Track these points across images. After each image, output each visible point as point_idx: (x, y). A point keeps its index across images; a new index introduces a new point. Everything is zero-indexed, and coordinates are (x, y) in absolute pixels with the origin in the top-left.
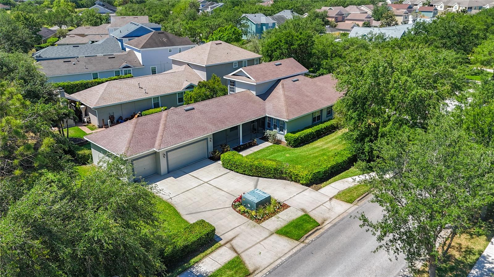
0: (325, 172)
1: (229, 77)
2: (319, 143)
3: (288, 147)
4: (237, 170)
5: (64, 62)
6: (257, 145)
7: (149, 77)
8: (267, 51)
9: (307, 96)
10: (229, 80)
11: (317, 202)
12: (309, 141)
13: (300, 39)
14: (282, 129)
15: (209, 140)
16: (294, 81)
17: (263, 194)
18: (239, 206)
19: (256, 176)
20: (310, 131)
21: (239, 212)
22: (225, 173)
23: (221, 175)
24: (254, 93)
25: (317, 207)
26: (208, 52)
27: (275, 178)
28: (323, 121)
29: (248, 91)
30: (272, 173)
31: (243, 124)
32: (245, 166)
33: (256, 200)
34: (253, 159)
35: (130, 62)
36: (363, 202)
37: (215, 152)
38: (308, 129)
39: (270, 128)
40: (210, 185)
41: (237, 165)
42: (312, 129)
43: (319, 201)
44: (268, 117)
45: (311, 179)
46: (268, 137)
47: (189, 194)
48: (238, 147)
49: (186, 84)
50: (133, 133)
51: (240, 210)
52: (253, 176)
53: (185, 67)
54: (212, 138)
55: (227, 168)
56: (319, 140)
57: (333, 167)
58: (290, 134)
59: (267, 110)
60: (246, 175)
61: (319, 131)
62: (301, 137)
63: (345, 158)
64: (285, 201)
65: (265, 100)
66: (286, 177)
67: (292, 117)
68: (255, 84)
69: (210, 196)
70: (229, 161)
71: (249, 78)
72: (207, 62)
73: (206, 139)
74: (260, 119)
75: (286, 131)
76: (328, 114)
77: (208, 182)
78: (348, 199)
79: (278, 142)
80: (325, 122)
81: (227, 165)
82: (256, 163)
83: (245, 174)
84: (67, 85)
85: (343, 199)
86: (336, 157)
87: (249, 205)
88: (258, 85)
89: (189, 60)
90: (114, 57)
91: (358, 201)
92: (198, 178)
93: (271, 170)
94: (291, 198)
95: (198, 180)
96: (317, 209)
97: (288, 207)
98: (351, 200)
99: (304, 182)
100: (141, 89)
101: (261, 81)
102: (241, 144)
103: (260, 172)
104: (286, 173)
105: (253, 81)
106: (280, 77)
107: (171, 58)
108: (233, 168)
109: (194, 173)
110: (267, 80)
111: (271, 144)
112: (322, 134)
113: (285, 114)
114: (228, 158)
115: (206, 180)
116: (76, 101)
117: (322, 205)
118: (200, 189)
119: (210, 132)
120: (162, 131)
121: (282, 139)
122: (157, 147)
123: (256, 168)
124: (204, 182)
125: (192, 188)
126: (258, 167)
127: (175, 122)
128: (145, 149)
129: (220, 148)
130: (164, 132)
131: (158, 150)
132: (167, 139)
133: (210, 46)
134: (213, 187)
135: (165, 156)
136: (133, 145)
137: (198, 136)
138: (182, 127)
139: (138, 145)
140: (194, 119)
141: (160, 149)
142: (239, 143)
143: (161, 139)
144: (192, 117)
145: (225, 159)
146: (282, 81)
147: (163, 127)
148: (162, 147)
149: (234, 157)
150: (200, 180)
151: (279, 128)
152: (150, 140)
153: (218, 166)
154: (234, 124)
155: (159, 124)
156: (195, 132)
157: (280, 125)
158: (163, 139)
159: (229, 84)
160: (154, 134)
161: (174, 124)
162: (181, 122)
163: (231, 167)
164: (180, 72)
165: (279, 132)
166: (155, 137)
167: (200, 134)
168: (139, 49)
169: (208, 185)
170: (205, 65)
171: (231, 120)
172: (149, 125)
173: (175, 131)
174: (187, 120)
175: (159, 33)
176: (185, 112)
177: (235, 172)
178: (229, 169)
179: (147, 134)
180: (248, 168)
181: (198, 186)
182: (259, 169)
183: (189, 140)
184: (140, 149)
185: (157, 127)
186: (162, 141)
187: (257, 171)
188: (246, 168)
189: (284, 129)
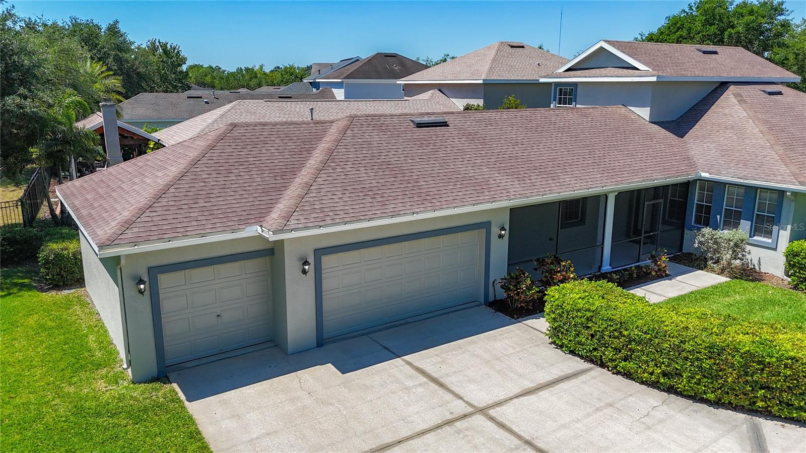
1: (558, 75)
4: (630, 365)
5: (188, 97)
6: (668, 277)
10: (557, 84)
14: (763, 228)
15: (495, 231)
16: (770, 94)
19: (735, 409)
22: (570, 371)
23: (549, 378)
24: (644, 113)
26: (491, 59)
29: (622, 111)
31: (621, 196)
32: (678, 349)
37: (515, 281)
39: (706, 224)
40: (501, 431)
41: (631, 341)
44: (704, 184)
46: (706, 253)
52: (717, 404)
53: (431, 93)
54: (507, 227)
55: (575, 354)
59: (700, 162)
65: (682, 137)
68: (654, 79)
70: (589, 319)
72: (487, 75)
73: (484, 225)
75: (784, 236)
77: (492, 412)
79: (749, 274)
81: (578, 335)
83: (671, 390)
89: (442, 78)
92: (441, 385)
95: (441, 391)
101: (671, 74)
102: (606, 268)
105: (642, 74)
106: (725, 77)
107: (401, 81)
108: (609, 353)
109: (426, 358)
110: (689, 75)
111: (723, 279)
113: (784, 167)
114: (581, 304)
115: (481, 398)
116: (149, 140)
119: (502, 199)
120: (313, 171)
121: (760, 264)
122: (271, 222)
123: (746, 366)
124: (470, 410)
125: (410, 433)
126: (759, 363)
127: (371, 152)
128: (218, 225)
129: (536, 269)
130: (319, 176)
131: (273, 234)
132: (324, 198)
133: (496, 48)
134: (516, 442)
135: (307, 267)
136: (173, 203)
137: (455, 205)
138: (395, 169)
139: (194, 206)
140: (444, 152)
141: (281, 231)
142: (600, 267)
143: (299, 196)
144: (436, 144)
145: (569, 308)
146: (732, 88)
147: (320, 158)
148: (293, 223)
149: (613, 304)
150: (449, 396)
151: (750, 222)
152: (255, 195)
153: (528, 337)
154: (592, 186)
155: (309, 151)
156: (445, 192)
157: (756, 212)
158: (312, 195)
159: (555, 100)
160: (279, 178)
161: (367, 155)
162: (395, 153)
163: (595, 349)
164: (418, 101)
165: (750, 237)
166: (280, 190)
167: (464, 200)
168: (340, 80)
169: (490, 425)
170: (483, 80)
171: (578, 172)
172: (270, 148)
173: (366, 178)
174: (419, 151)
175: (385, 56)
176: (414, 129)
177: (618, 373)
178: (581, 357)
179: (252, 173)
180: (698, 359)
181: (439, 427)
182: (762, 370)
183: (417, 213)
184: (194, 223)
185: (299, 159)
186: (301, 204)
187: (747, 382)
188: (686, 359)
189: (779, 225)
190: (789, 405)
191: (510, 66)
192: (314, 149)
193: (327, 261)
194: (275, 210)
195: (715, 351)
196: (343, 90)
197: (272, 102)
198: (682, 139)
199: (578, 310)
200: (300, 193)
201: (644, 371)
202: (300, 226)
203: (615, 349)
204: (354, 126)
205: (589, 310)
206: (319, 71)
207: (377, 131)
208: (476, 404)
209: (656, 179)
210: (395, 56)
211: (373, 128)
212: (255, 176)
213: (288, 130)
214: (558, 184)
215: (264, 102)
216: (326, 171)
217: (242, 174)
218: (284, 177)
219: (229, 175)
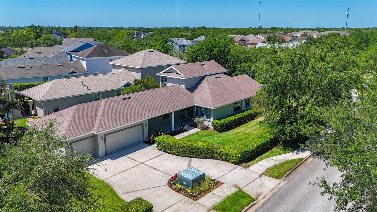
0: (252, 152)
1: (161, 74)
2: (242, 129)
3: (214, 132)
4: (171, 151)
5: (19, 68)
6: (187, 130)
7: (91, 77)
8: (192, 57)
9: (229, 90)
10: (161, 76)
11: (249, 178)
12: (232, 127)
13: (219, 46)
14: (208, 117)
15: (144, 125)
16: (217, 78)
17: (198, 172)
18: (175, 184)
19: (189, 157)
20: (233, 118)
21: (175, 189)
22: (160, 154)
23: (156, 156)
24: (183, 86)
25: (249, 184)
26: (143, 58)
27: (206, 158)
28: (242, 111)
29: (178, 86)
30: (204, 154)
31: (175, 112)
32: (178, 147)
33: (191, 177)
34: (186, 141)
35: (76, 69)
36: (290, 177)
37: (150, 136)
38: (231, 117)
39: (198, 116)
40: (146, 166)
41: (171, 147)
42: (235, 117)
43: (251, 178)
44: (196, 106)
45: (240, 158)
46: (197, 124)
47: (125, 174)
48: (170, 132)
49: (124, 83)
50: (73, 117)
51: (176, 188)
52: (186, 157)
53: (123, 70)
54: (147, 124)
55: (161, 151)
56: (240, 126)
57: (258, 147)
58: (216, 121)
59: (195, 100)
60: (180, 156)
61: (240, 118)
62: (226, 123)
63: (268, 140)
64: (218, 178)
65: (193, 93)
66: (217, 156)
67: (218, 106)
68: (184, 79)
69: (146, 175)
70: (163, 143)
71: (179, 74)
72: (142, 65)
73: (142, 124)
74: (189, 108)
75: (212, 119)
76: (246, 105)
77: (144, 163)
78: (276, 175)
79: (206, 128)
80: (244, 111)
81: (162, 147)
82: (189, 144)
83: (178, 155)
84: (19, 86)
85: (272, 176)
86: (260, 139)
87: (185, 183)
88: (186, 80)
89: (126, 64)
90: (63, 65)
91: (286, 177)
92: (134, 160)
93: (203, 150)
94: (223, 175)
95: (134, 161)
96: (249, 185)
97: (222, 184)
98: (279, 176)
99: (234, 160)
100: (84, 86)
101: (189, 76)
102: (173, 130)
103: (193, 152)
104: (217, 153)
105: (182, 77)
106: (205, 74)
107: (111, 63)
108: (168, 150)
109: (131, 155)
110: (194, 76)
111: (200, 130)
112: (243, 122)
113: (211, 103)
114: (162, 140)
115: (142, 161)
116: (24, 96)
117: (253, 181)
118: (136, 169)
119: (146, 118)
120: (101, 116)
121: (209, 126)
122: (95, 130)
123: (189, 149)
124: (140, 163)
125: (129, 168)
126: (191, 148)
127: (113, 109)
128: (84, 132)
129: (155, 133)
131: (95, 133)
132: (105, 123)
133: (144, 53)
134: (148, 167)
135: (103, 139)
136: (73, 128)
137: (134, 121)
139: (77, 128)
140: (131, 106)
141: (98, 132)
143: (100, 123)
144: (129, 104)
145: (159, 141)
146: (206, 77)
147: (101, 112)
148: (100, 130)
149: (168, 140)
150: (136, 162)
151: (206, 116)
152: (89, 124)
153: (153, 148)
154: (167, 111)
156: (132, 118)
157: (207, 113)
158: (102, 123)
159: (161, 81)
160: (93, 119)
162: (119, 108)
163: (165, 149)
164: (118, 73)
165: (206, 119)
166: (94, 122)
168: (84, 58)
169: (144, 165)
170: (140, 67)
173: (113, 117)
174: (125, 107)
175: (101, 46)
176: (123, 100)
177: (169, 153)
178: (163, 151)
179: (87, 118)
180: (182, 149)
181: (134, 167)
182: (191, 149)
183: (126, 124)
184: (79, 132)
185: (96, 113)
186: (101, 125)
187: (189, 152)
188: (180, 149)
189: (211, 117)
190: (196, 155)
191: (149, 60)
193: (107, 137)
194: (95, 127)
195: (184, 147)
199: (161, 142)
201: (174, 152)
202: (102, 130)
203: (168, 149)
204: (108, 102)
205: (163, 142)
207: (114, 102)
208: (141, 162)
212: (88, 119)
216: (104, 116)
217: (85, 119)
219: (82, 119)
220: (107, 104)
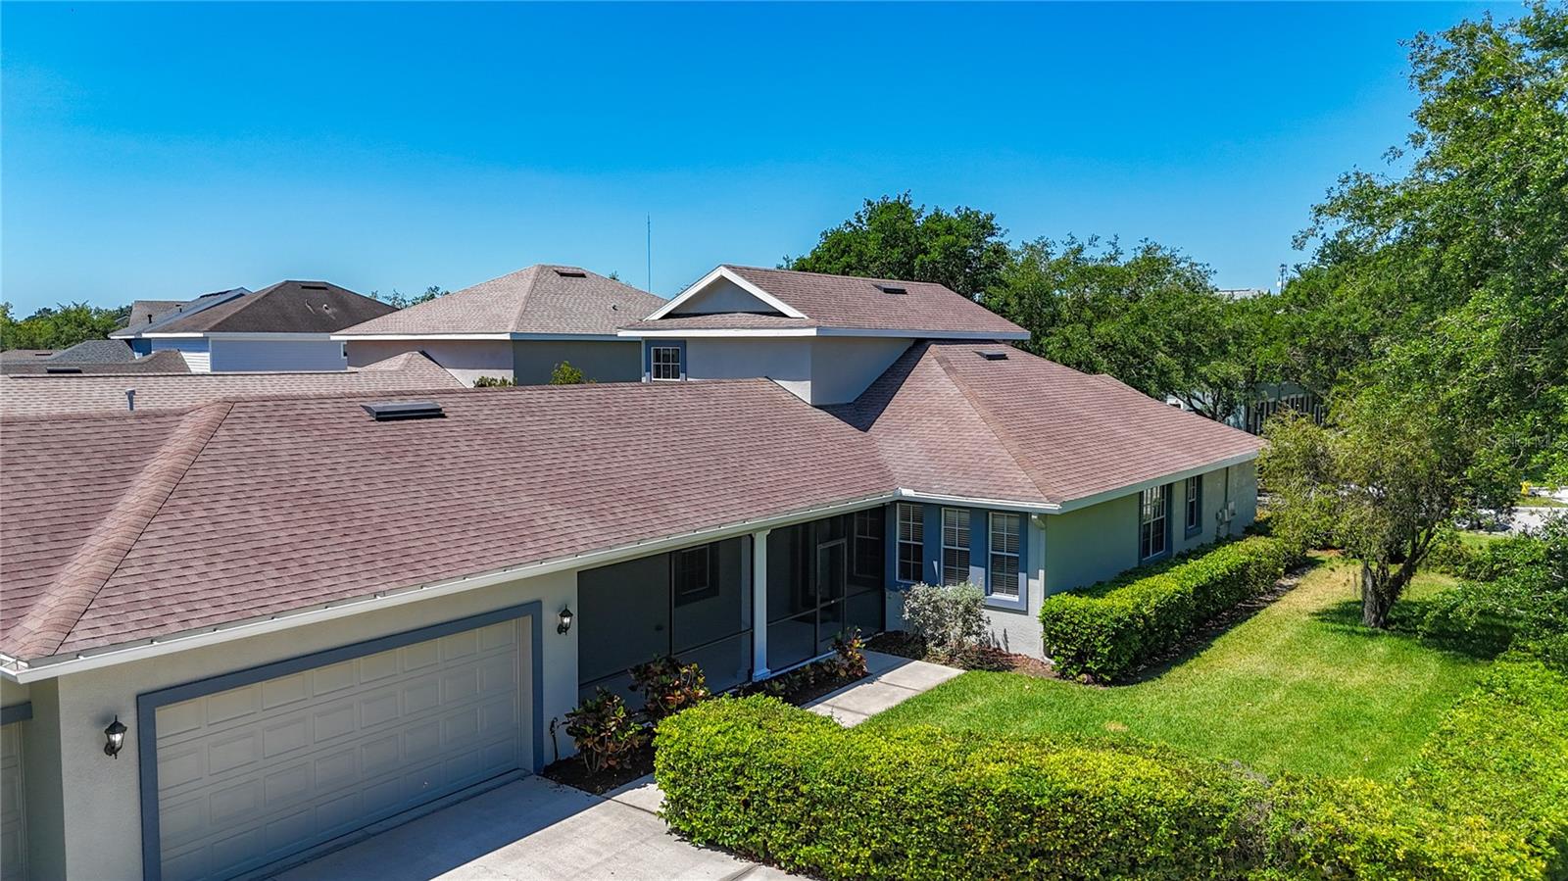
1: (649, 327)
3: (1065, 689)
4: (818, 850)
6: (866, 675)
10: (649, 341)
15: (550, 619)
16: (989, 358)
24: (802, 390)
26: (524, 295)
28: (1177, 552)
29: (768, 388)
31: (776, 535)
32: (894, 805)
37: (594, 714)
39: (922, 574)
41: (814, 803)
46: (923, 629)
53: (406, 359)
54: (574, 609)
55: (717, 846)
58: (1074, 602)
59: (898, 471)
65: (866, 430)
68: (813, 332)
70: (738, 772)
71: (772, 312)
72: (518, 324)
73: (528, 607)
79: (992, 659)
81: (718, 807)
88: (827, 342)
89: (427, 330)
101: (838, 325)
102: (761, 672)
103: (1040, 853)
105: (791, 324)
106: (921, 330)
107: (340, 335)
108: (779, 834)
110: (867, 327)
111: (954, 672)
113: (1023, 477)
114: (721, 744)
119: (561, 553)
120: (135, 518)
121: (1006, 641)
122: (24, 640)
123: (1005, 819)
126: (1025, 810)
127: (275, 472)
130: (150, 528)
131: (30, 667)
132: (160, 576)
133: (532, 277)
135: (117, 738)
137: (466, 571)
138: (331, 505)
140: (437, 468)
141: (52, 658)
142: (751, 671)
143: (97, 575)
144: (420, 453)
145: (699, 754)
146: (933, 348)
147: (152, 490)
148: (80, 637)
149: (778, 737)
151: (983, 570)
153: (626, 826)
154: (725, 520)
155: (125, 478)
156: (443, 546)
157: (990, 552)
158: (129, 572)
159: (648, 370)
160: (44, 539)
161: (266, 480)
162: (330, 473)
163: (753, 830)
164: (379, 374)
165: (987, 595)
166: (47, 568)
167: (485, 561)
168: (201, 335)
170: (511, 334)
171: (699, 496)
172: (22, 474)
173: (265, 528)
174: (383, 467)
175: (303, 287)
176: (373, 424)
177: (798, 870)
178: (729, 850)
180: (929, 819)
182: (1030, 822)
183: (384, 593)
185: (97, 495)
186: (104, 593)
187: (1009, 849)
188: (910, 821)
189: (1026, 571)
191: (562, 308)
192: (137, 471)
193: (167, 718)
194: (36, 611)
195: (955, 799)
196: (208, 354)
197: (30, 380)
198: (867, 434)
199: (717, 757)
200: (102, 570)
201: (843, 858)
202: (100, 643)
203: (789, 823)
204: (235, 421)
205: (736, 754)
206: (150, 316)
207: (287, 430)
209: (831, 503)
210: (325, 288)
211: (279, 424)
213: (70, 432)
214: (666, 520)
215: (12, 381)
216: (167, 518)
218: (60, 537)
220: (222, 432)
